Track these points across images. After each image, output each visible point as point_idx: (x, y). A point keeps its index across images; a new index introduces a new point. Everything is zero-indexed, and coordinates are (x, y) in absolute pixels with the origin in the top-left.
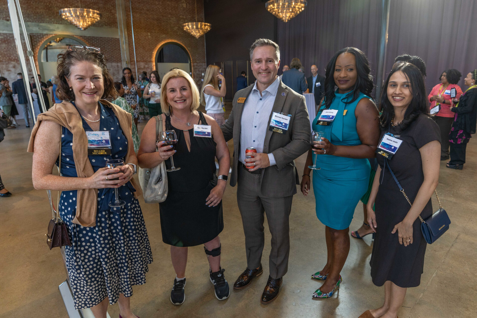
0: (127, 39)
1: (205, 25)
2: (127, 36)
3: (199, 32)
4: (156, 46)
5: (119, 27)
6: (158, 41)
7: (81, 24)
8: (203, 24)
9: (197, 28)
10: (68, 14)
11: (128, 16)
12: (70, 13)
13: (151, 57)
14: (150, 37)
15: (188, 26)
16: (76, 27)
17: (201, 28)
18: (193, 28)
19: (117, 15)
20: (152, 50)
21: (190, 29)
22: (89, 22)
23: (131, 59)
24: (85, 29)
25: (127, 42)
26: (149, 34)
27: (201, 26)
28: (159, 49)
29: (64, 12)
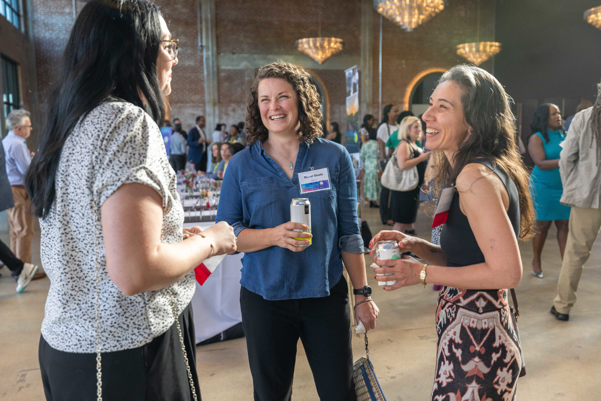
0: (371, 71)
1: (491, 46)
2: (371, 67)
3: (481, 57)
4: (412, 78)
5: (362, 55)
6: (416, 72)
7: (319, 57)
8: (487, 45)
9: (478, 51)
10: (306, 46)
11: (376, 38)
12: (309, 44)
13: (403, 95)
14: (404, 66)
15: (464, 48)
16: (312, 60)
17: (485, 51)
18: (470, 51)
19: (362, 38)
20: (406, 85)
21: (466, 53)
22: (328, 53)
23: (374, 99)
24: (323, 63)
25: (371, 75)
26: (404, 62)
27: (485, 47)
28: (417, 83)
29: (302, 43)
